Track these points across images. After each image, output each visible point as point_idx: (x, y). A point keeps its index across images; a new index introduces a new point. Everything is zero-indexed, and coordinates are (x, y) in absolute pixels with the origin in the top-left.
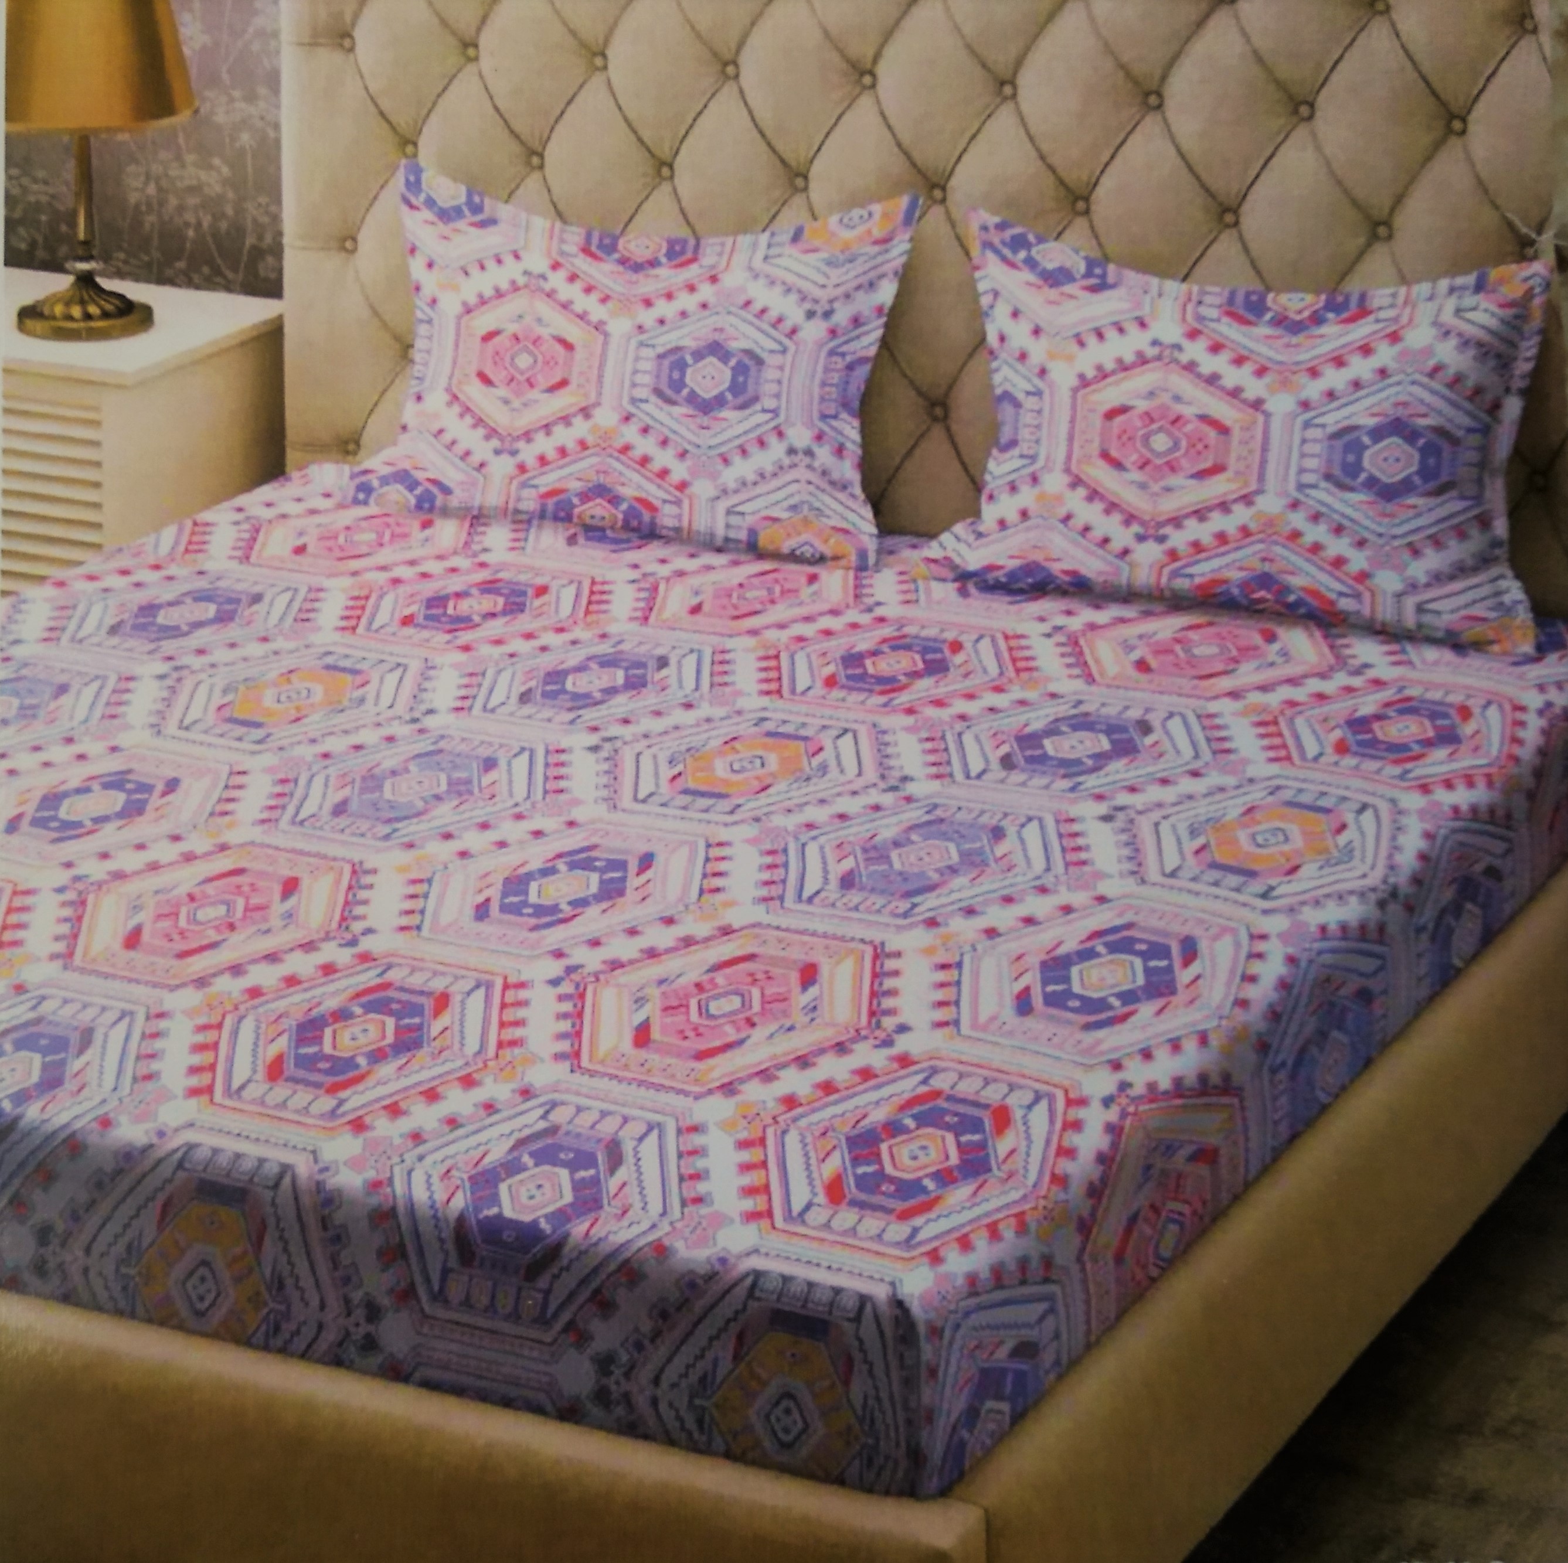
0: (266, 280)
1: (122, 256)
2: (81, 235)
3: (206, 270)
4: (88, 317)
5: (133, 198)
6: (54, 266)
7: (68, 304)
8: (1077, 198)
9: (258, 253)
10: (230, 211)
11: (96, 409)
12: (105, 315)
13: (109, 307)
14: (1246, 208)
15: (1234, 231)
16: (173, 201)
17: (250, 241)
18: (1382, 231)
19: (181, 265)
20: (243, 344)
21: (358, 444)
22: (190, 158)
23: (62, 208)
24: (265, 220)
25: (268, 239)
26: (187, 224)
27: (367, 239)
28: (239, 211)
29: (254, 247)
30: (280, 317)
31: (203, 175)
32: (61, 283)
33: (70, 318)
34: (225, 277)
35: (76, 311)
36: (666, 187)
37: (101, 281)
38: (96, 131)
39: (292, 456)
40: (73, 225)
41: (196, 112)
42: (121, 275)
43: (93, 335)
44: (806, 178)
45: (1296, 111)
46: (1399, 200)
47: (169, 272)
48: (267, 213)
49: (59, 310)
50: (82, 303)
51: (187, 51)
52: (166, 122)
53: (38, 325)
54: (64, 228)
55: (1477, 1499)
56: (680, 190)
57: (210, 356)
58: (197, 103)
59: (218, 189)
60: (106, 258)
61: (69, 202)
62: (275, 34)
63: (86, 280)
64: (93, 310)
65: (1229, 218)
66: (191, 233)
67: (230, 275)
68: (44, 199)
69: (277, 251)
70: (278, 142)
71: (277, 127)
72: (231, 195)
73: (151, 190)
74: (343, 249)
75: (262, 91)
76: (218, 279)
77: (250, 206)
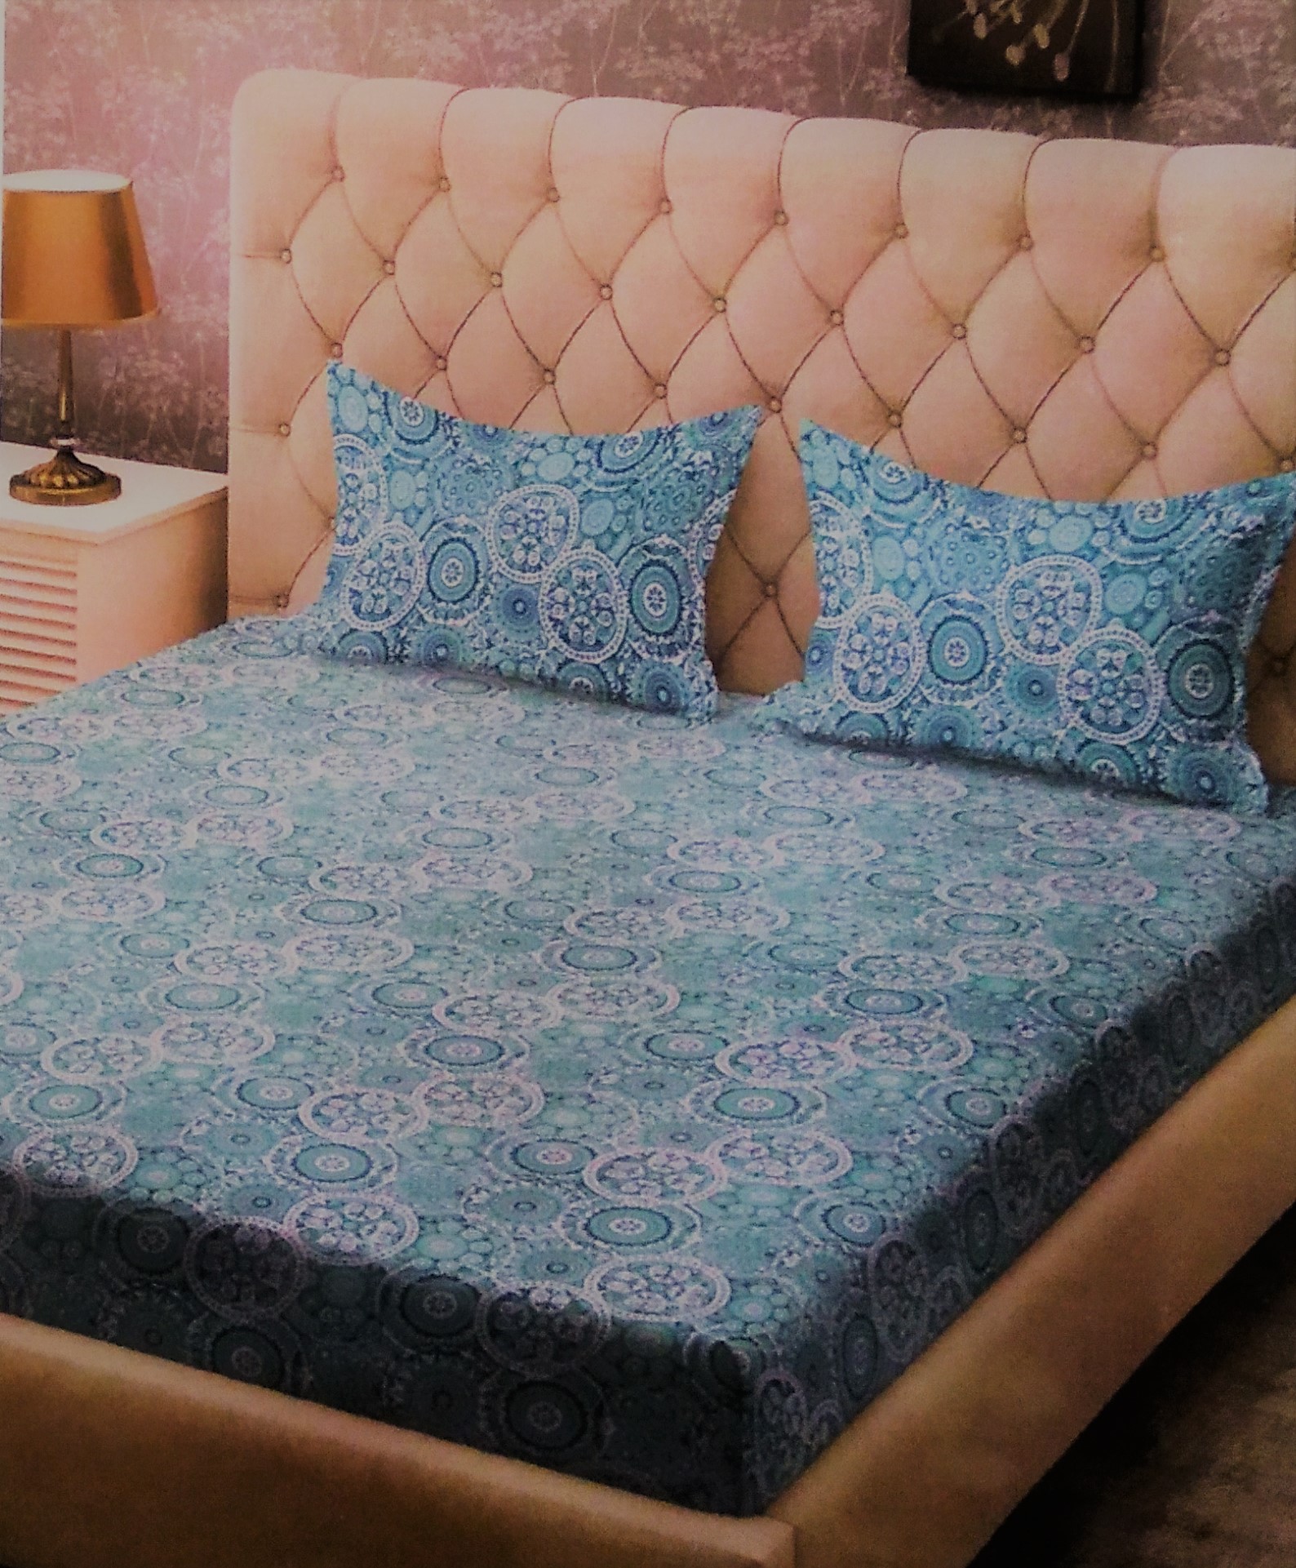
0: (215, 456)
1: (96, 434)
2: (63, 417)
3: (165, 448)
4: (68, 485)
5: (106, 386)
6: (41, 441)
7: (51, 474)
8: (892, 413)
9: (208, 434)
10: (185, 397)
11: (74, 562)
12: (82, 484)
13: (85, 477)
14: (1032, 427)
15: (1022, 447)
16: (139, 389)
17: (201, 424)
18: (1149, 450)
19: (144, 443)
20: (195, 511)
21: (287, 597)
22: (154, 352)
23: (47, 392)
24: (213, 406)
25: (216, 424)
26: (150, 408)
27: (298, 424)
28: (194, 398)
29: (205, 429)
30: (226, 488)
31: (165, 367)
32: (47, 456)
33: (52, 486)
34: (179, 453)
35: (58, 480)
36: (549, 390)
37: (77, 455)
38: (77, 327)
39: (232, 607)
40: (57, 408)
41: (160, 312)
42: (95, 450)
43: (70, 500)
44: (665, 387)
45: (1078, 346)
46: (1166, 422)
47: (135, 449)
48: (217, 401)
49: (43, 478)
50: (64, 474)
51: (152, 261)
52: (135, 320)
53: (27, 491)
54: (48, 410)
55: (1204, 1532)
56: (560, 393)
57: (165, 522)
58: (160, 304)
59: (176, 379)
60: (83, 436)
61: (53, 387)
62: (226, 247)
63: (66, 454)
64: (72, 480)
65: (1019, 435)
66: (153, 416)
67: (185, 452)
68: (32, 384)
69: (223, 432)
70: (226, 340)
71: (226, 327)
72: (186, 384)
73: (121, 378)
74: (279, 433)
75: (215, 296)
76: (175, 456)
77: (202, 394)
